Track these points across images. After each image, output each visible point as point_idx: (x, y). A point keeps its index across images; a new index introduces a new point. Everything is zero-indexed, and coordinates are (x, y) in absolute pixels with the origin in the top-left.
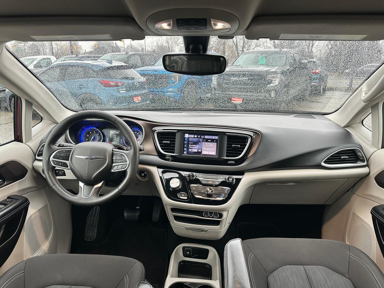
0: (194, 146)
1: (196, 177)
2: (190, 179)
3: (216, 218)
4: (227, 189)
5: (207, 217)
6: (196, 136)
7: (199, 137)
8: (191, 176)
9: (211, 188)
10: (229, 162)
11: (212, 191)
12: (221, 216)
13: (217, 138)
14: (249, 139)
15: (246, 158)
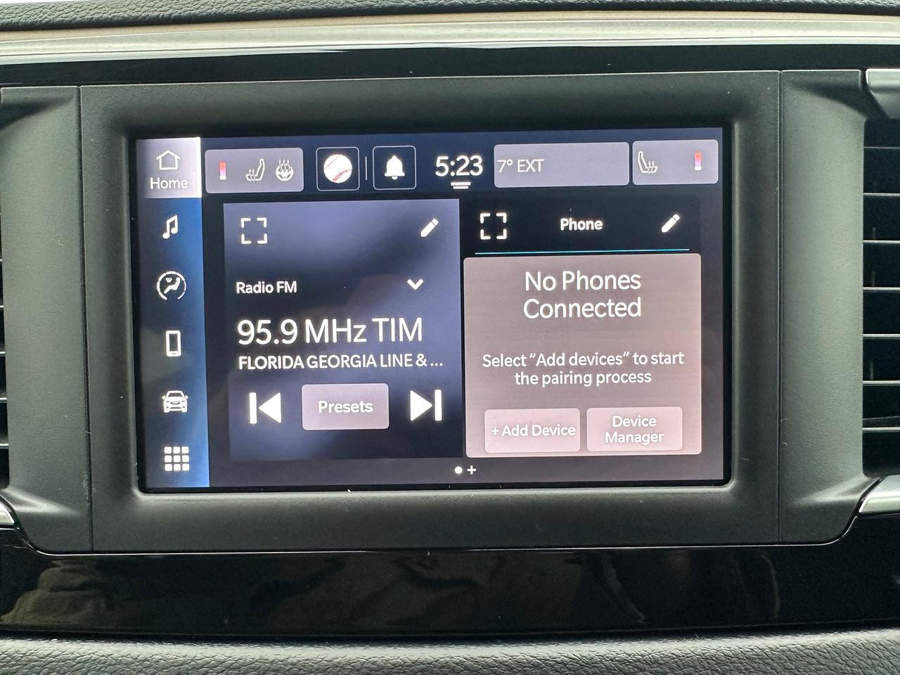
0: (324, 330)
6: (338, 168)
7: (395, 168)
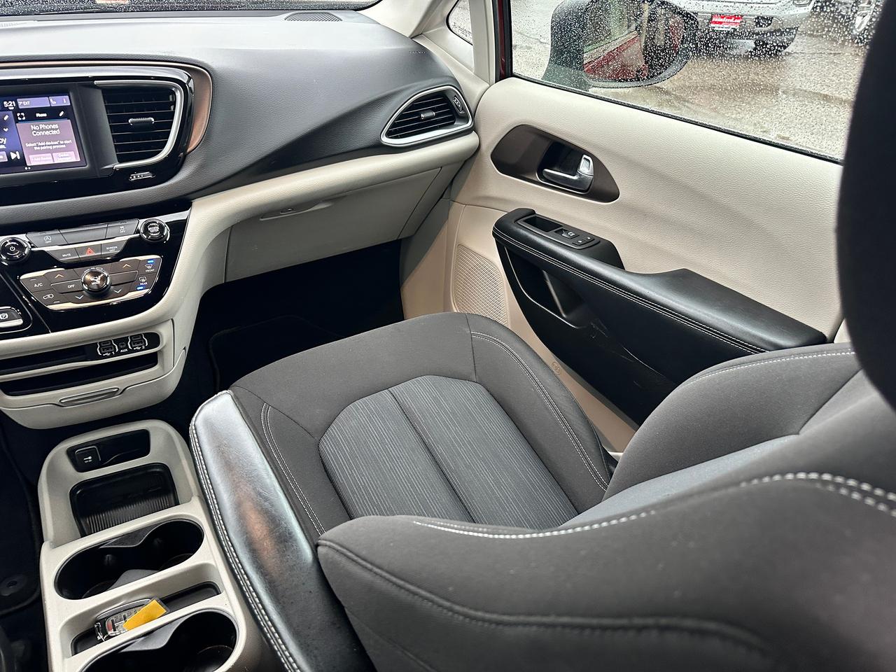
1: (33, 247)
2: (10, 259)
3: (141, 350)
4: (151, 260)
5: (112, 356)
8: (13, 249)
9: (98, 268)
10: (134, 177)
11: (104, 279)
12: (154, 339)
13: (64, 101)
14: (178, 94)
15: (185, 156)
